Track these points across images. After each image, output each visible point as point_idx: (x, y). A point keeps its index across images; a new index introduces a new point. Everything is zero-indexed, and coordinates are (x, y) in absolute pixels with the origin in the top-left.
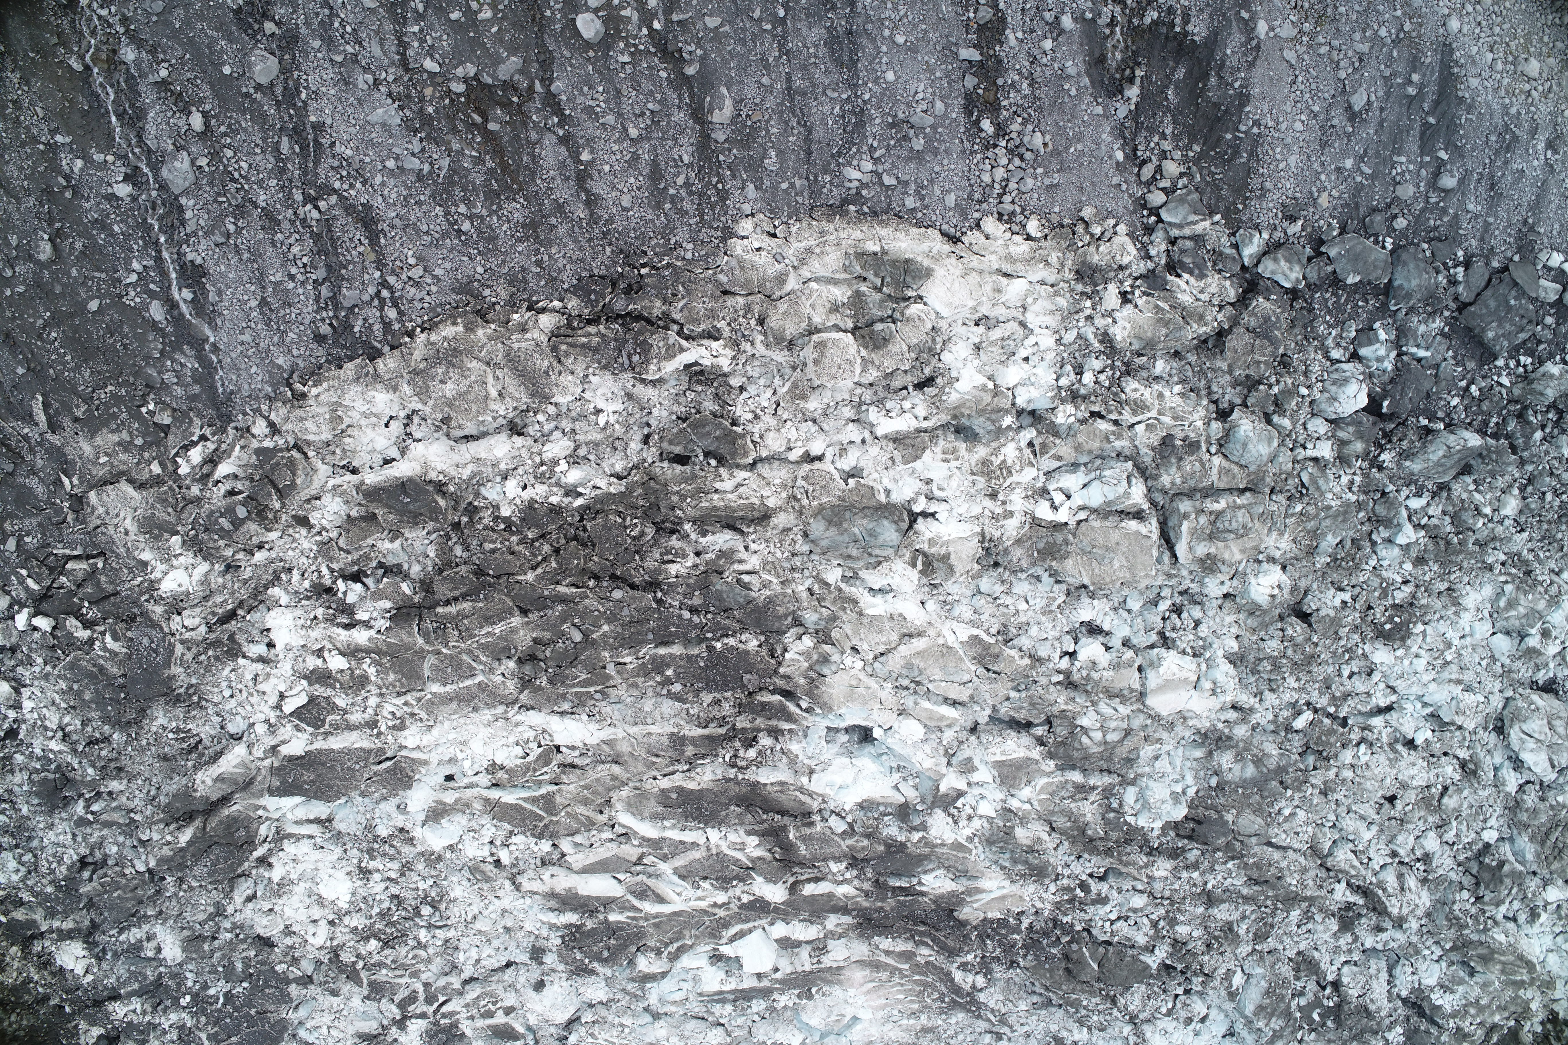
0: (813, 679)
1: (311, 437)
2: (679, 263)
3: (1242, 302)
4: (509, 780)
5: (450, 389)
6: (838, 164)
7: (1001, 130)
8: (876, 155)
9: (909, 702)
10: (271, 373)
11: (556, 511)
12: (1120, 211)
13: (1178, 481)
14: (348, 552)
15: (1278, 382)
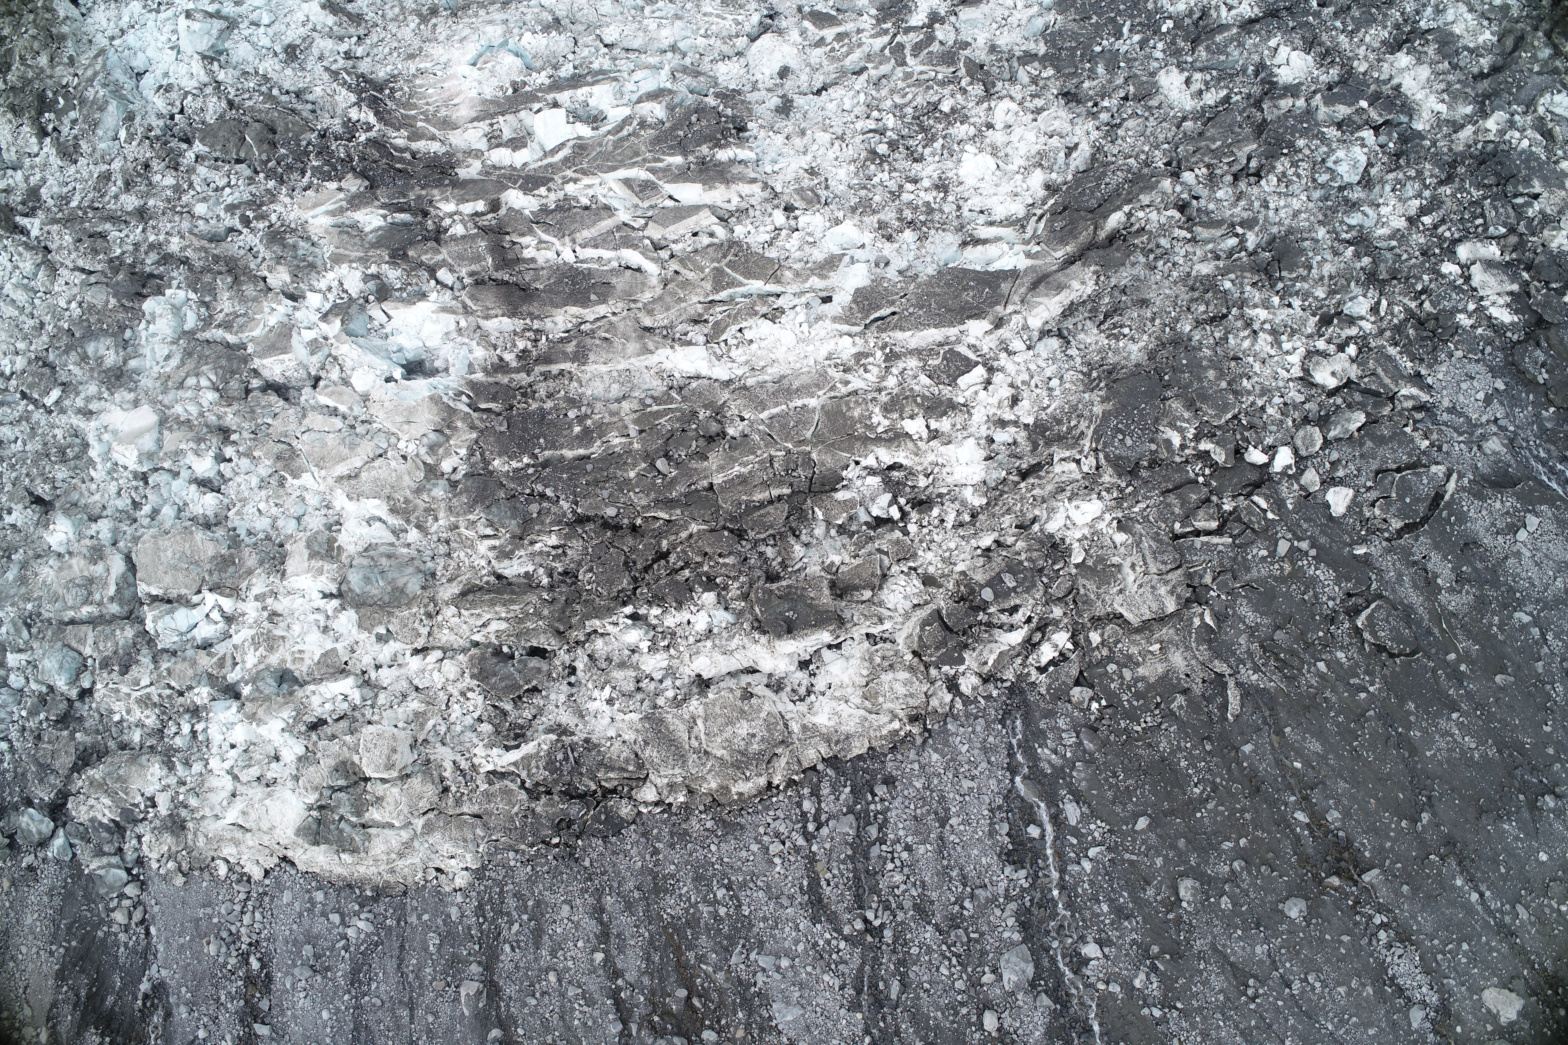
0: (449, 427)
1: (904, 675)
2: (523, 847)
3: (64, 795)
4: (754, 304)
5: (743, 729)
6: (378, 935)
7: (244, 958)
8: (343, 942)
9: (358, 410)
10: (946, 744)
11: (657, 600)
12: (156, 880)
13: (118, 632)
14: (879, 551)
15: (41, 723)
